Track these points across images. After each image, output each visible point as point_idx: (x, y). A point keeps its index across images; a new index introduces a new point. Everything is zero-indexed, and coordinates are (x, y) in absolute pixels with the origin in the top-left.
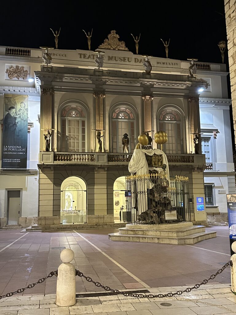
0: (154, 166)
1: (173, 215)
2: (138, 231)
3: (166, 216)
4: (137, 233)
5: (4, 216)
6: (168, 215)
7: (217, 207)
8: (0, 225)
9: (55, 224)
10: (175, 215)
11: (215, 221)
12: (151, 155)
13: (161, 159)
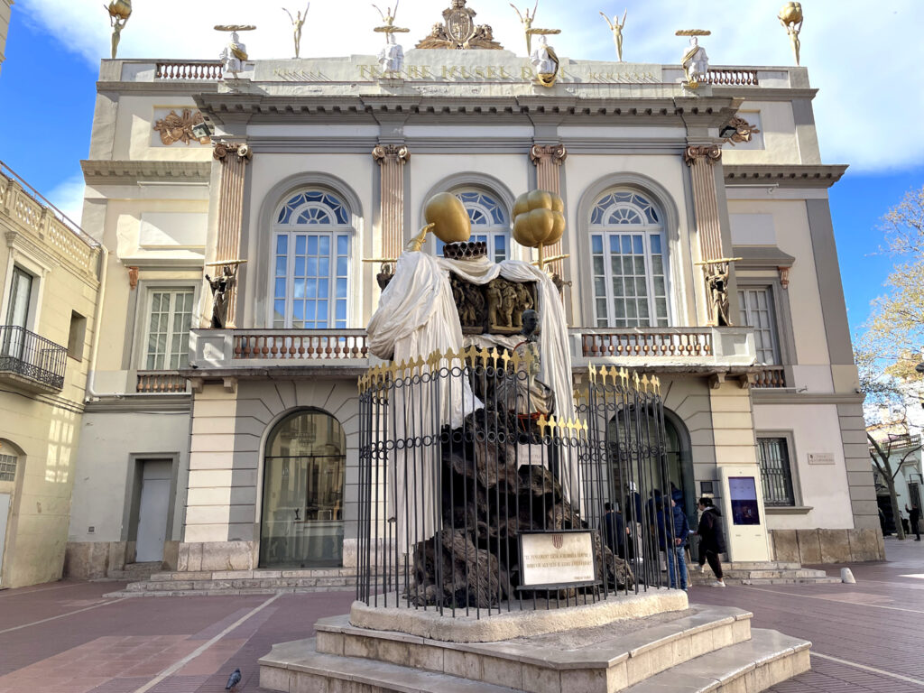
0: (495, 327)
1: (570, 560)
2: (386, 645)
3: (525, 562)
4: (380, 653)
5: (122, 538)
6: (542, 557)
7: (805, 511)
8: (107, 564)
9: (235, 567)
10: (585, 559)
11: (805, 559)
12: (484, 281)
13: (531, 300)
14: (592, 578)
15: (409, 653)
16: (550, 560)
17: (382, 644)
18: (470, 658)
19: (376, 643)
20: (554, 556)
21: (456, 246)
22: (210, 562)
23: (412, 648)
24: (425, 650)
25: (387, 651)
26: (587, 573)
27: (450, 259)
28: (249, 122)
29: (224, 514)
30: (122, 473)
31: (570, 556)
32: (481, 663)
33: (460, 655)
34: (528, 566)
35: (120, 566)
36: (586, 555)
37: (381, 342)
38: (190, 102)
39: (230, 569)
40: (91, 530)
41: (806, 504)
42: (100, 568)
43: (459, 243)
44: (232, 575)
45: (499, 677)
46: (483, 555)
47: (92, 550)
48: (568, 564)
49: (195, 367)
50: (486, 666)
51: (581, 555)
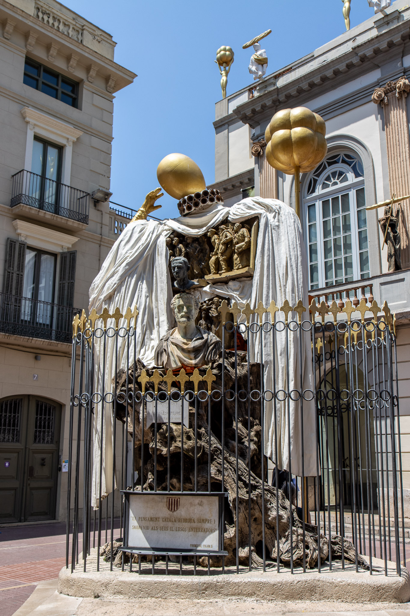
0: (208, 277)
1: (186, 525)
3: (131, 523)
6: (152, 519)
10: (207, 525)
12: (203, 230)
13: (246, 240)
14: (216, 548)
16: (162, 524)
20: (165, 520)
31: (185, 520)
34: (135, 527)
36: (208, 521)
48: (183, 530)
51: (204, 521)
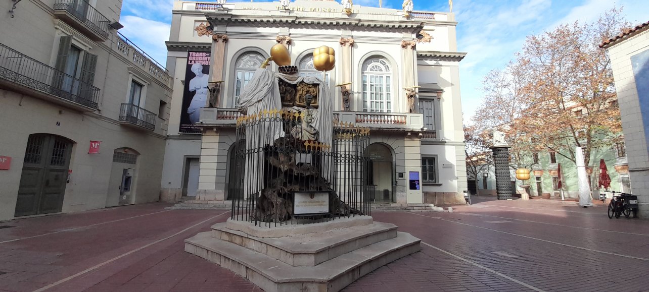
0: (298, 103)
3: (295, 204)
5: (181, 187)
6: (304, 202)
7: (440, 185)
8: (175, 196)
9: (217, 199)
10: (325, 203)
11: (438, 203)
12: (295, 83)
13: (315, 93)
14: (328, 212)
15: (243, 240)
16: (308, 204)
17: (234, 236)
18: (263, 244)
19: (232, 235)
20: (310, 202)
21: (283, 67)
22: (208, 197)
23: (244, 239)
24: (248, 240)
25: (235, 239)
26: (325, 209)
27: (280, 73)
28: (227, 26)
29: (214, 179)
30: (181, 163)
31: (317, 202)
32: (267, 247)
33: (260, 243)
34: (297, 206)
35: (180, 197)
36: (324, 202)
37: (241, 107)
38: (204, 18)
39: (215, 200)
40: (170, 183)
41: (440, 183)
42: (173, 198)
43: (284, 66)
44: (215, 202)
45: (272, 254)
46: (280, 200)
47: (170, 191)
48: (316, 205)
49: (202, 122)
50: (268, 248)
